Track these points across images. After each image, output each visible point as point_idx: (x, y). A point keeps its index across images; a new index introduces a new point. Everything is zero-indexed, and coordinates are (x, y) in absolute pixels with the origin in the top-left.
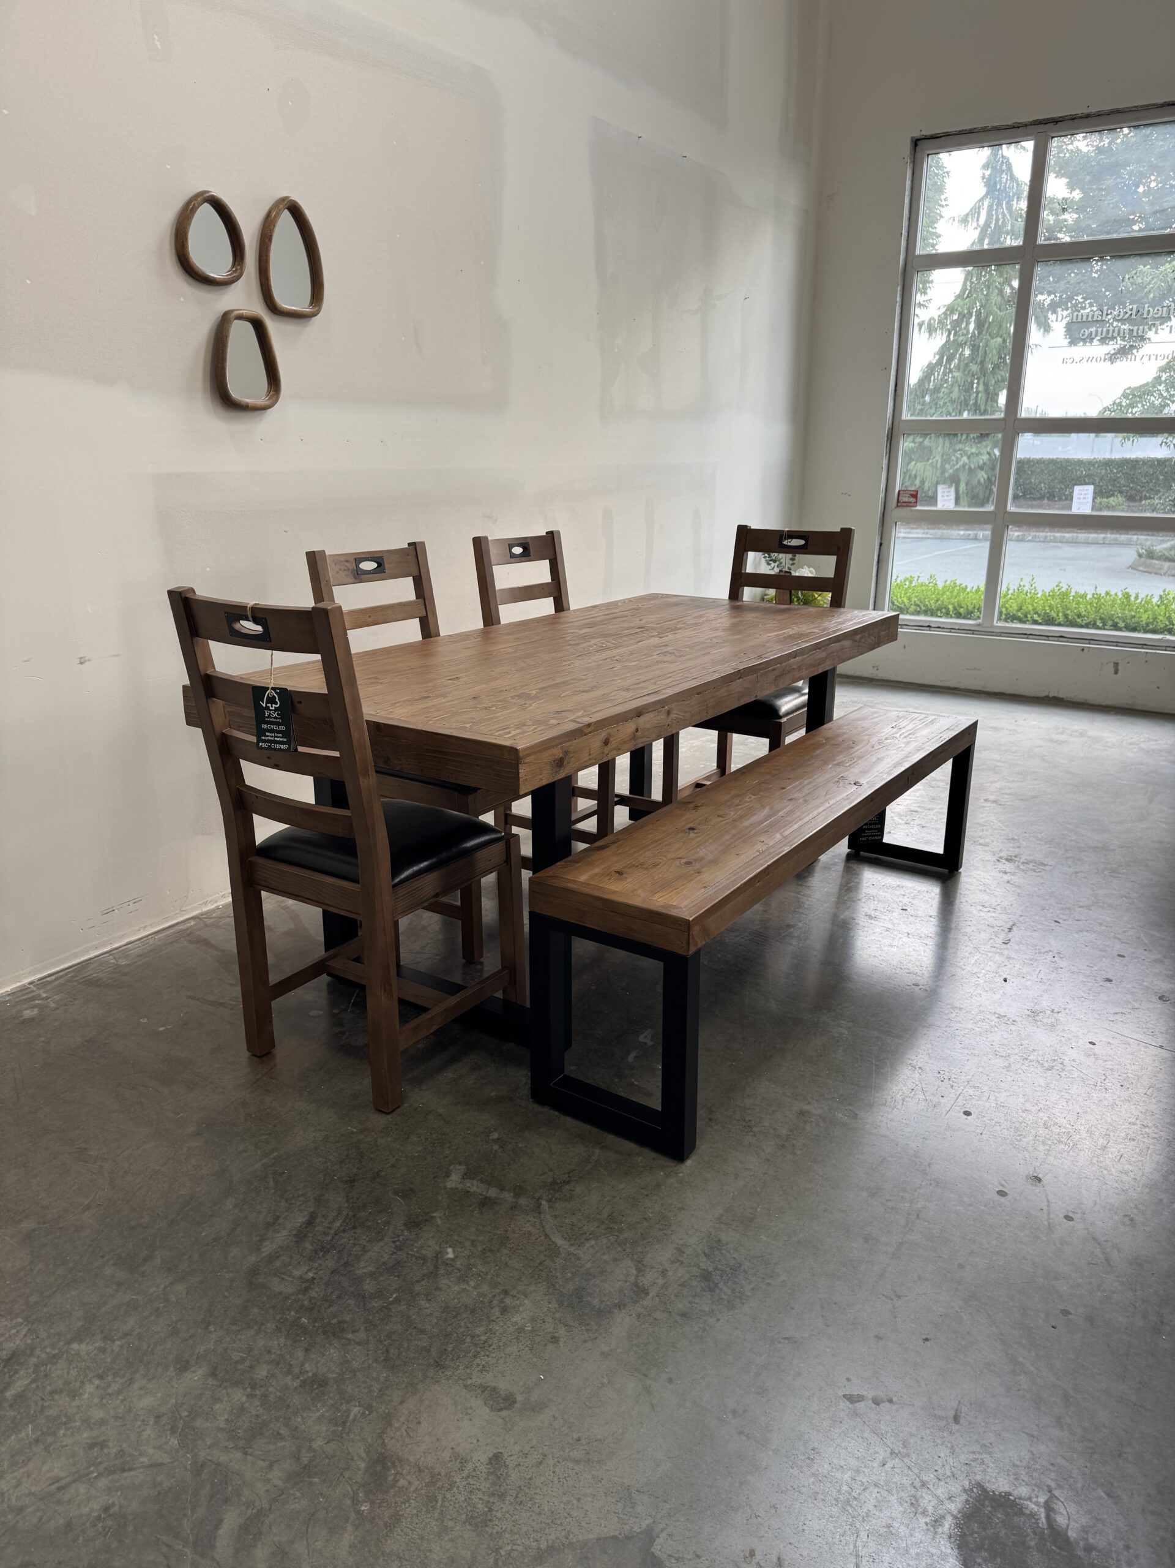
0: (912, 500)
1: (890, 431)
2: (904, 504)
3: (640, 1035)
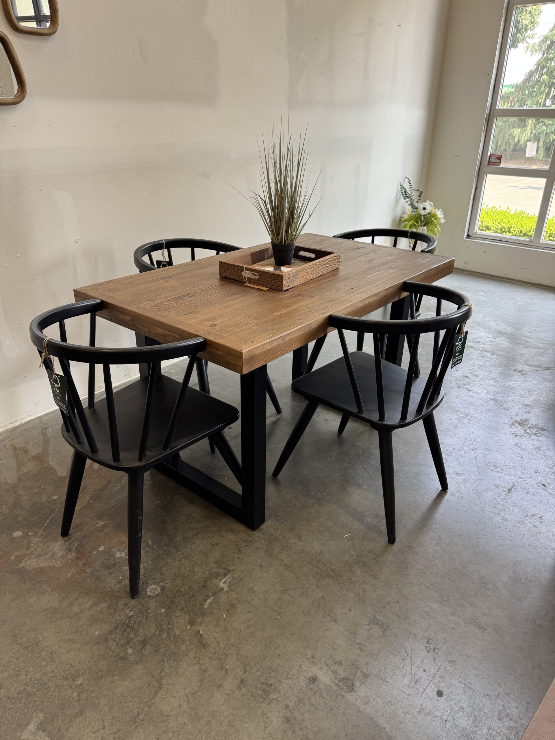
0: (498, 161)
1: (488, 116)
2: (492, 164)
3: (221, 580)
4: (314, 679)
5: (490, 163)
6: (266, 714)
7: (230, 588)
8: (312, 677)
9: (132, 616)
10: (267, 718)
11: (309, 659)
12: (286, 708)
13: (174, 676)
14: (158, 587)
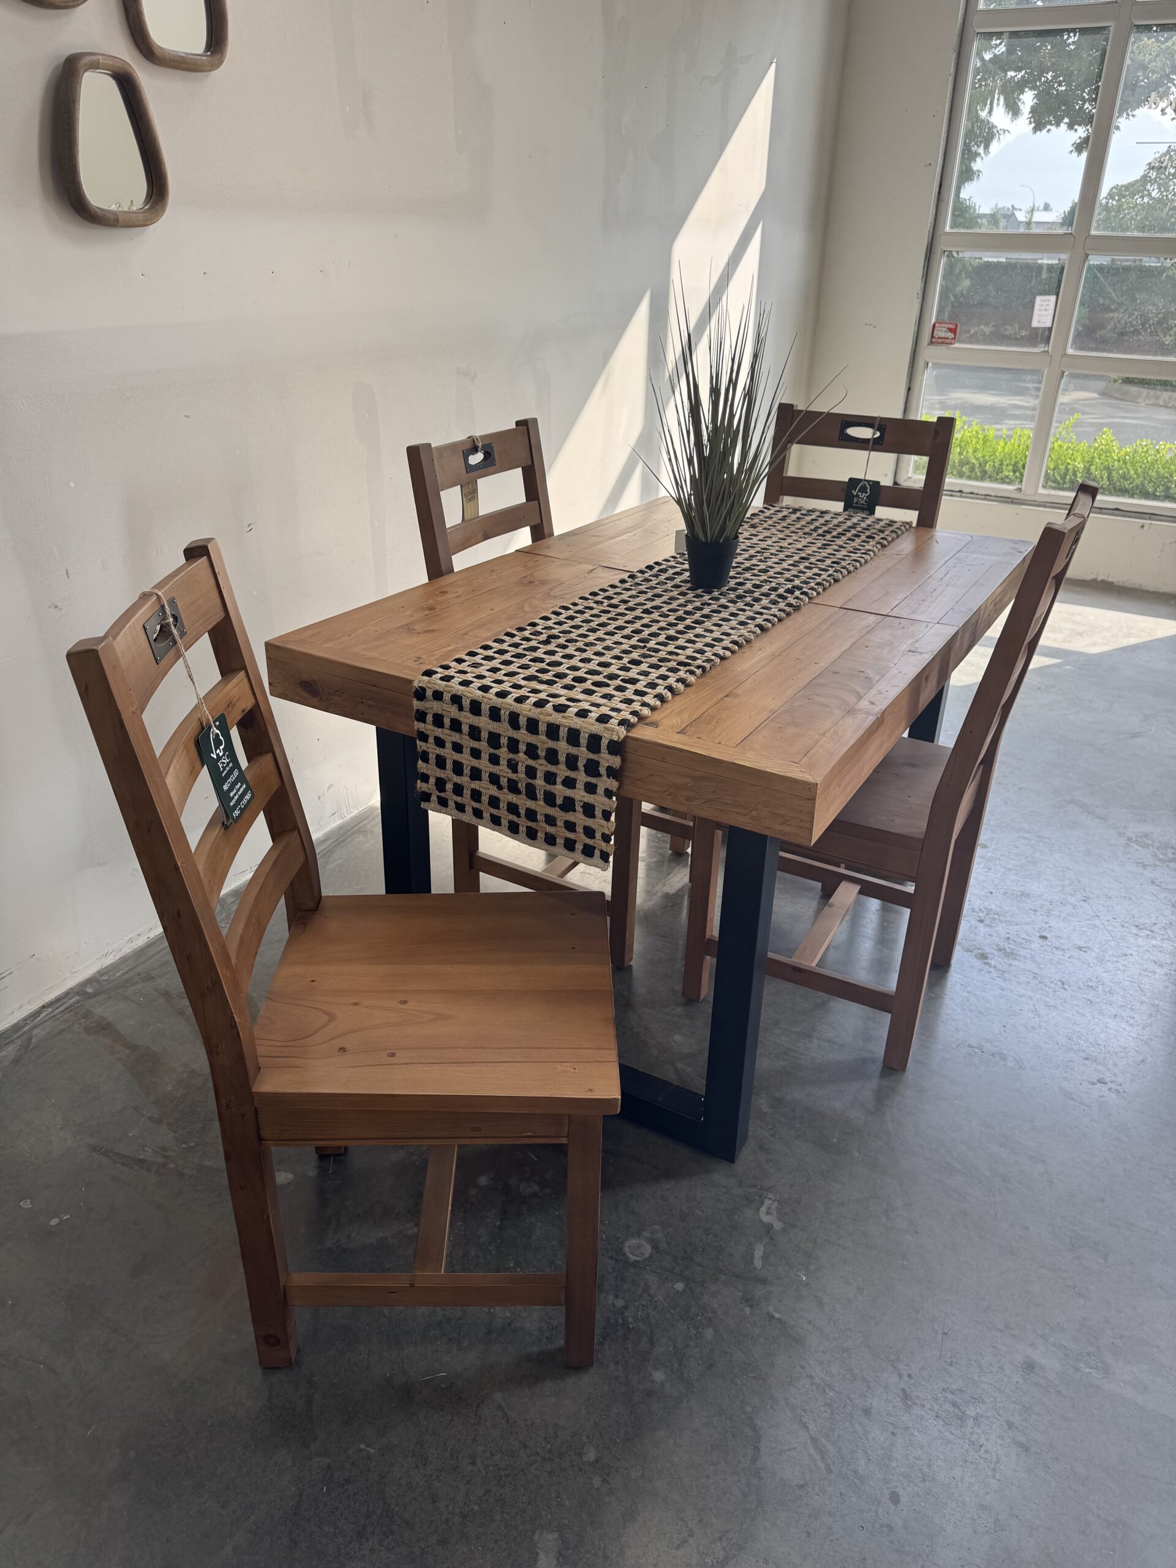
0: (950, 335)
1: (929, 246)
2: (939, 340)
3: (759, 1208)
4: (1030, 1367)
5: (934, 340)
6: (981, 1446)
7: (784, 1222)
8: (1025, 1362)
9: (626, 1307)
10: (987, 1452)
11: (1002, 1331)
12: (1010, 1428)
13: (772, 1407)
14: (642, 1242)
